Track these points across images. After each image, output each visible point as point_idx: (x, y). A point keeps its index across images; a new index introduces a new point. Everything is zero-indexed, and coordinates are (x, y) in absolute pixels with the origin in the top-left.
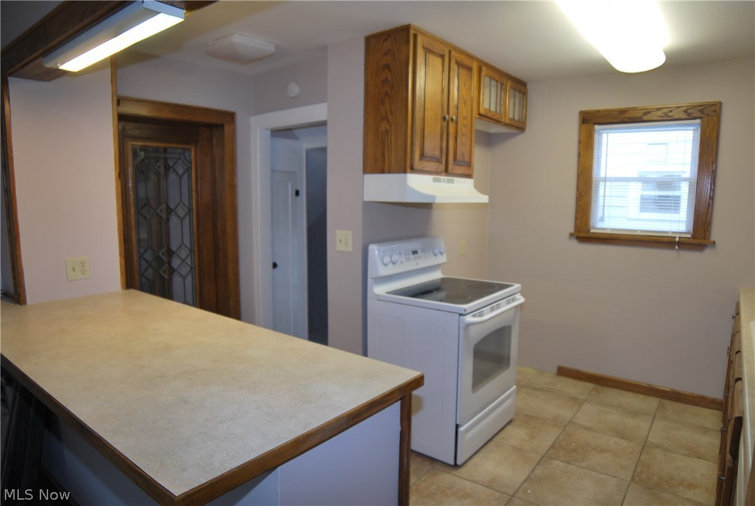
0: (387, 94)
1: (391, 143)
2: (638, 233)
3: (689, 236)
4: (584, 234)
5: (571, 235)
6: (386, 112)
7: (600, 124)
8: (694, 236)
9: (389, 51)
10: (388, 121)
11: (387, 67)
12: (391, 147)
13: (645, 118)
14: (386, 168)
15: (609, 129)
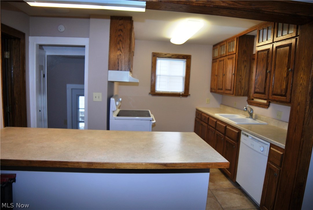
0: (120, 40)
1: (122, 59)
2: (170, 92)
3: (183, 93)
4: (153, 93)
5: (150, 93)
6: (120, 48)
7: (159, 57)
8: (185, 93)
9: (122, 24)
10: (121, 51)
11: (121, 30)
12: (122, 61)
13: (172, 57)
14: (120, 69)
15: (162, 59)
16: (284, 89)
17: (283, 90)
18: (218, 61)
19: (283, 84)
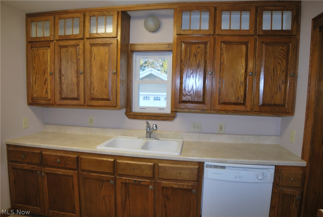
16: (242, 96)
17: (240, 97)
18: (51, 46)
19: (240, 90)
